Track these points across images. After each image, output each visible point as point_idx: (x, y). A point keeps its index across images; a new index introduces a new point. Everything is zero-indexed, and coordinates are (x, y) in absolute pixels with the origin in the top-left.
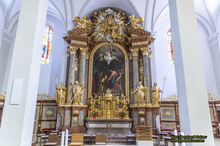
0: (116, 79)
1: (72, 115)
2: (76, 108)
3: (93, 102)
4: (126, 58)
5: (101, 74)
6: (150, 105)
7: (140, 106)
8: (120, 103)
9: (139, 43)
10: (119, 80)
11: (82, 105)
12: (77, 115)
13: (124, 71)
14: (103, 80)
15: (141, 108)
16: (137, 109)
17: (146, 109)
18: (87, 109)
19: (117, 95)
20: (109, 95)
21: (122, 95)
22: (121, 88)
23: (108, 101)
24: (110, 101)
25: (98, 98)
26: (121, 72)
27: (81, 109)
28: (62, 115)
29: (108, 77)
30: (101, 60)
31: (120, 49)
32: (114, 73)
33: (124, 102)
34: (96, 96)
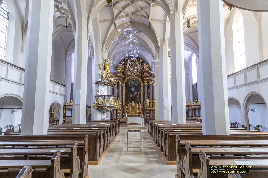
0: (136, 96)
1: (117, 113)
2: (119, 110)
3: (125, 107)
4: (142, 85)
5: (129, 93)
6: (152, 109)
7: (147, 109)
8: (139, 108)
9: (148, 78)
10: (138, 97)
11: (121, 109)
12: (119, 113)
13: (141, 92)
14: (130, 96)
15: (147, 110)
16: (146, 110)
17: (150, 110)
18: (123, 111)
19: (137, 104)
20: (134, 104)
21: (140, 104)
22: (139, 100)
23: (133, 107)
24: (134, 107)
25: (128, 106)
26: (139, 92)
27: (121, 110)
28: (113, 113)
29: (133, 95)
30: (129, 86)
31: (138, 80)
32: (136, 92)
33: (140, 107)
34: (127, 105)
